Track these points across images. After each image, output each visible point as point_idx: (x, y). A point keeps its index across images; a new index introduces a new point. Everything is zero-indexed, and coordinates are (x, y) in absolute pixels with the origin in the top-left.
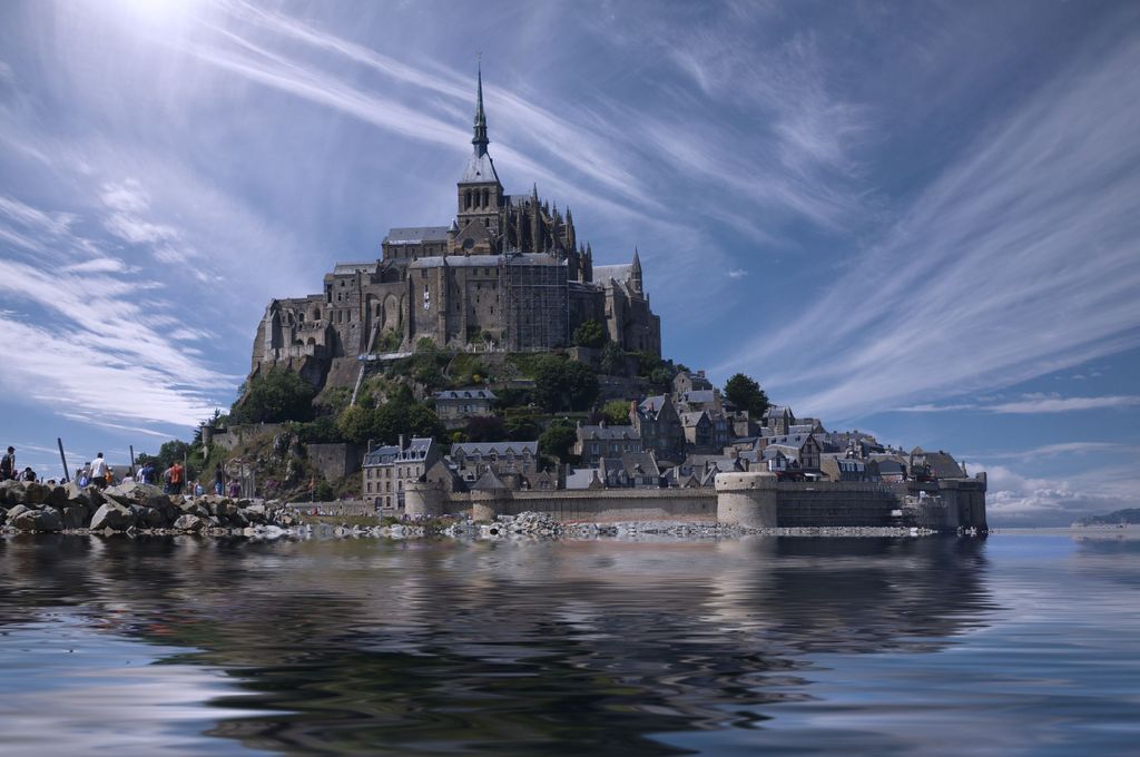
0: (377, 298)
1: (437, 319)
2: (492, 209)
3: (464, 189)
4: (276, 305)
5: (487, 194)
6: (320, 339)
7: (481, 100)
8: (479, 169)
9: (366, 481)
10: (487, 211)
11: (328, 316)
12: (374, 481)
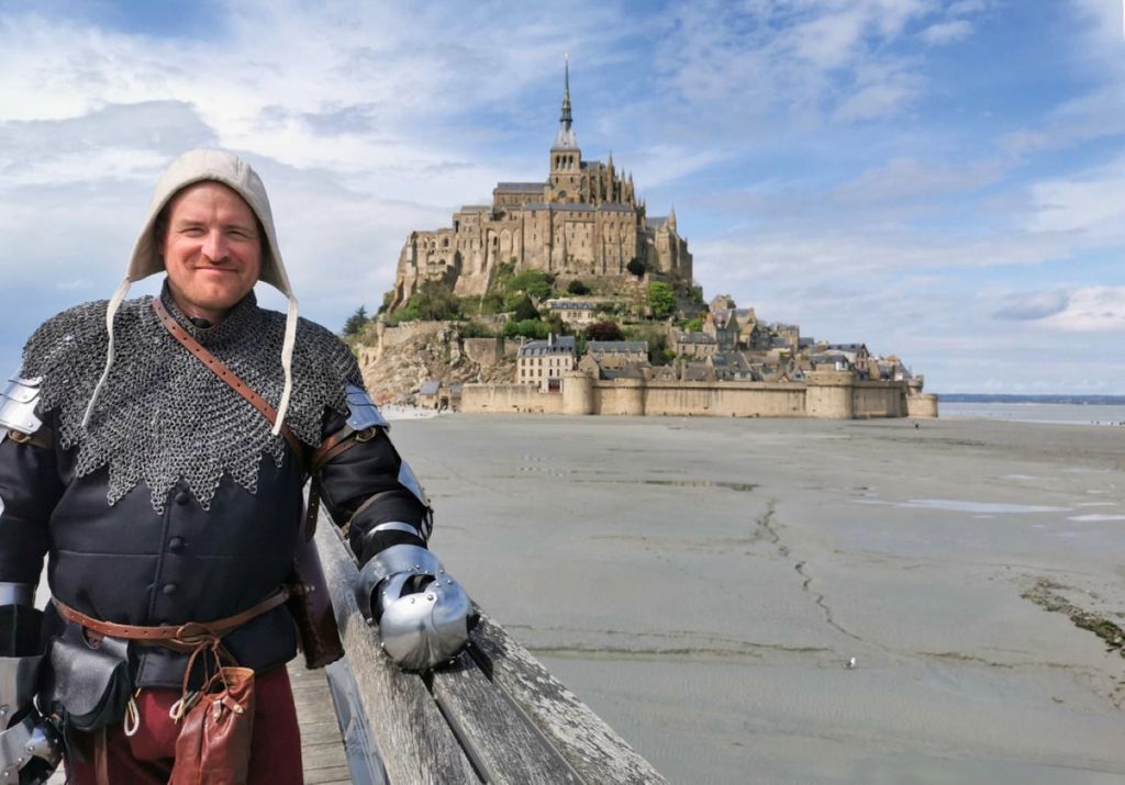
0: (493, 230)
1: (542, 249)
2: (575, 169)
3: (556, 154)
4: (414, 235)
5: (571, 159)
6: (450, 261)
7: (567, 88)
8: (565, 140)
9: (520, 367)
10: (572, 171)
11: (455, 244)
12: (528, 368)
